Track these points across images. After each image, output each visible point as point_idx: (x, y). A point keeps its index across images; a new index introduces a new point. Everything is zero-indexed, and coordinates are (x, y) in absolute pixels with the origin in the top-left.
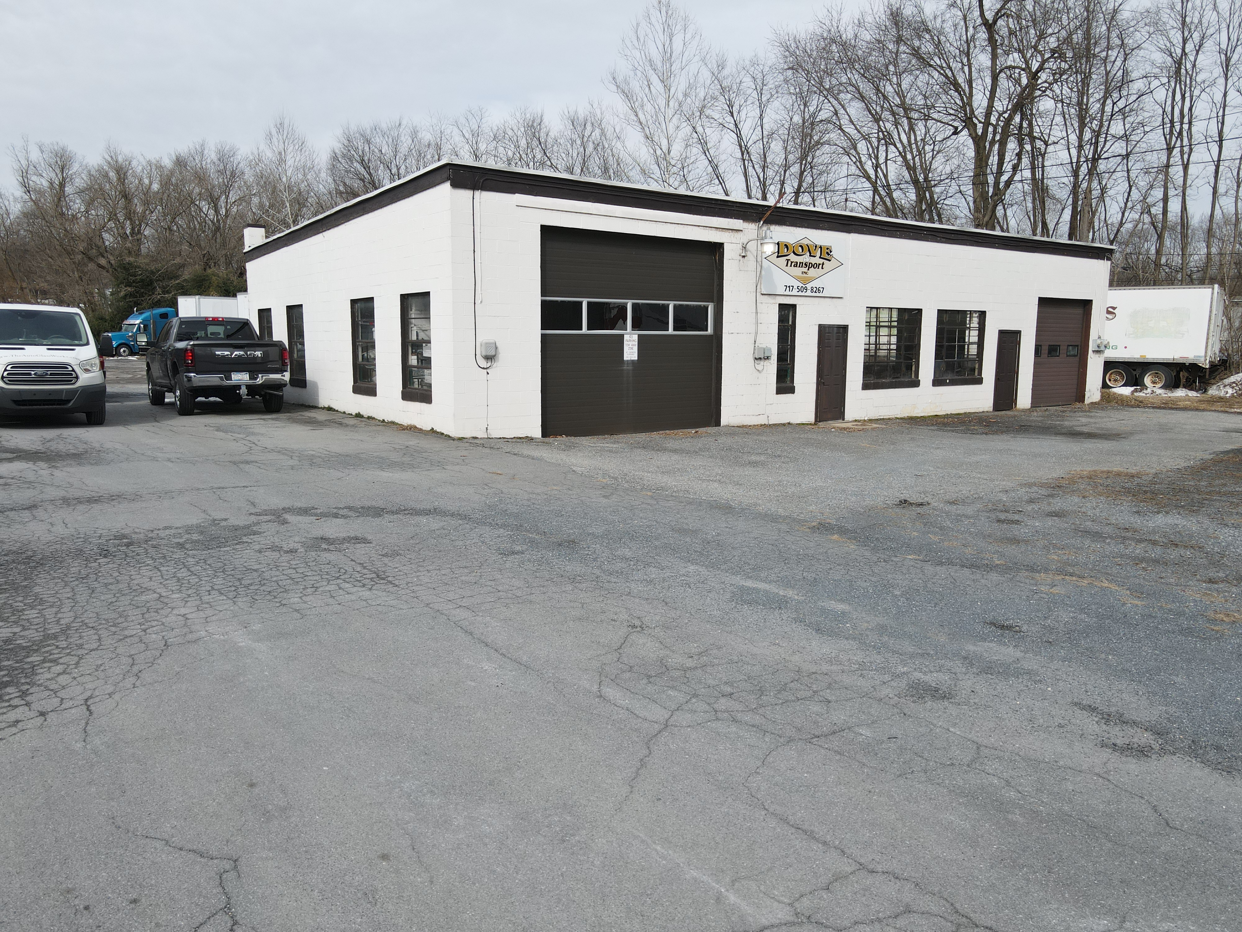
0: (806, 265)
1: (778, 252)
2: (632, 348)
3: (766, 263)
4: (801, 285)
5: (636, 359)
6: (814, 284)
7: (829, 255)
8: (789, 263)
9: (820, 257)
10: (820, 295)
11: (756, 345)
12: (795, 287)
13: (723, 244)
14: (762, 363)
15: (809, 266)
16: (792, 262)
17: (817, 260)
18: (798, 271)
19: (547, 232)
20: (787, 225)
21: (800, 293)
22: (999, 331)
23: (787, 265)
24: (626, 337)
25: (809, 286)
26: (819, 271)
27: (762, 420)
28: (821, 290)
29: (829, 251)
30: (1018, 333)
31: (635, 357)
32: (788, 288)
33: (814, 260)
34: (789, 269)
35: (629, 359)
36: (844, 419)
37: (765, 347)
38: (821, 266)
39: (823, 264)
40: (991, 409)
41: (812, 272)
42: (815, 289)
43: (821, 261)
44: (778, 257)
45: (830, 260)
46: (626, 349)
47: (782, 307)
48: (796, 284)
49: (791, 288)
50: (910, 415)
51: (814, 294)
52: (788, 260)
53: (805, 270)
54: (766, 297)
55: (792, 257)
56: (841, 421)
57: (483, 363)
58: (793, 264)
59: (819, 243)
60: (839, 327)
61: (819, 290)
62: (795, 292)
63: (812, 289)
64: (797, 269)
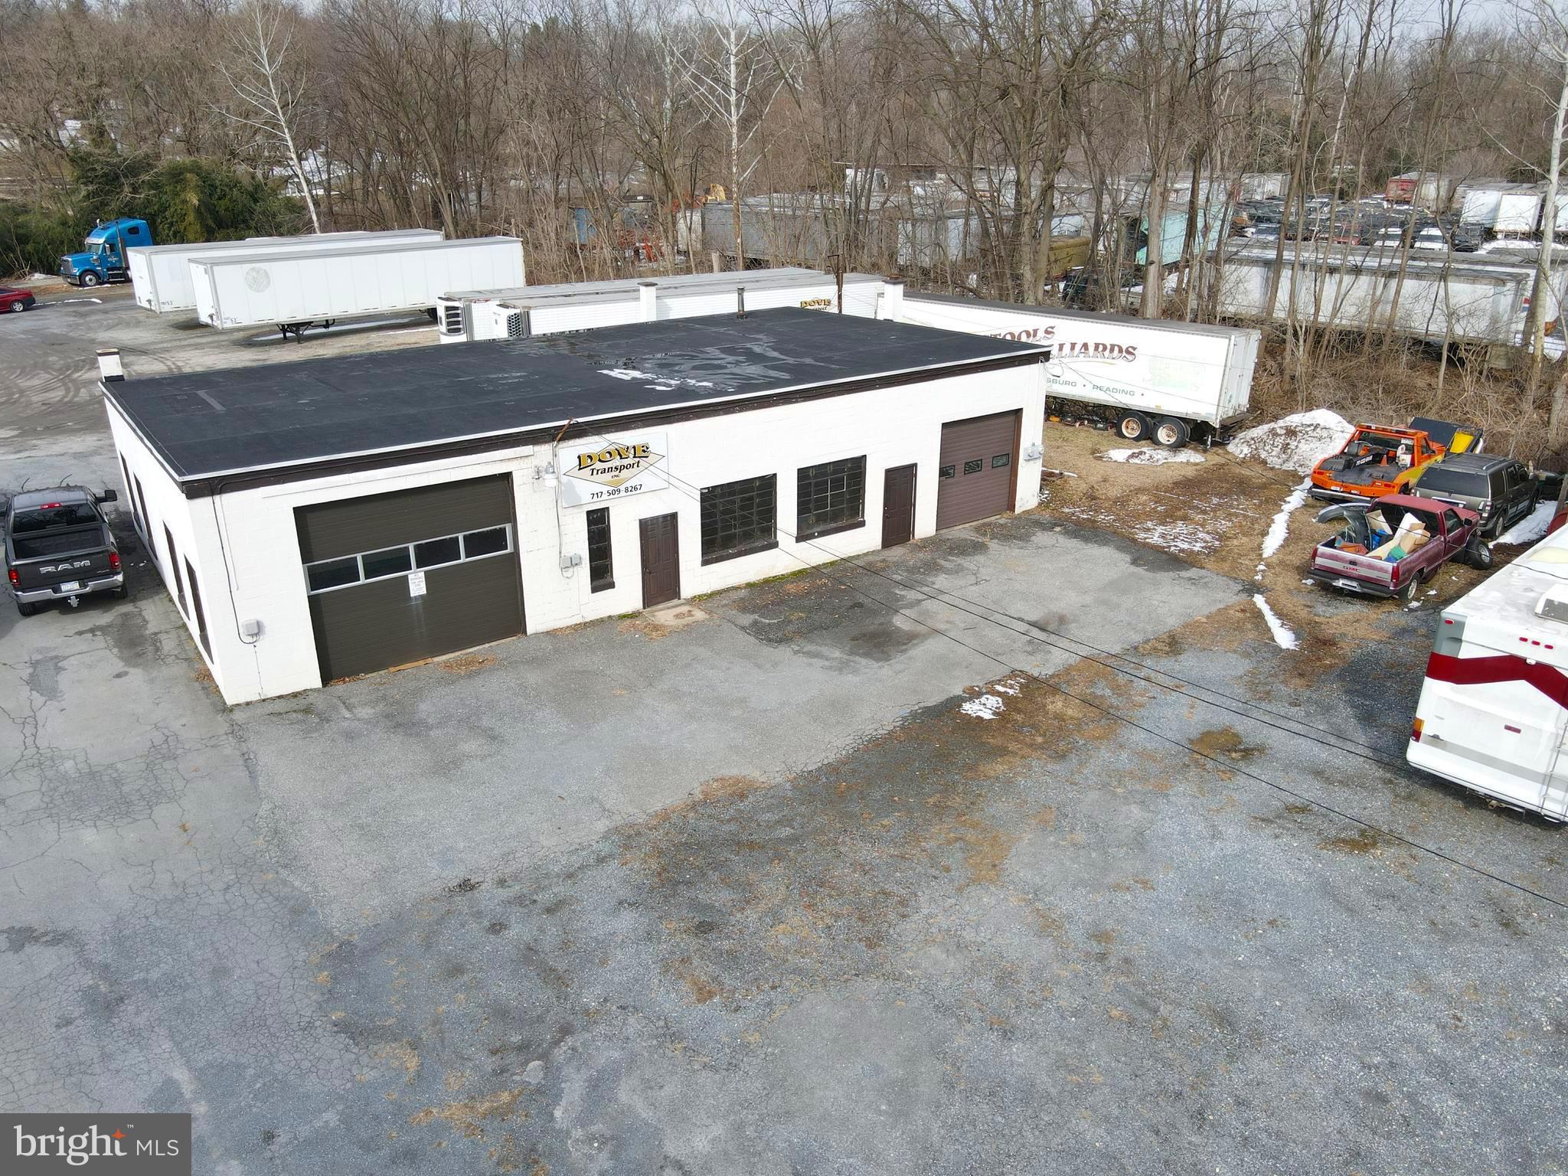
0: (617, 469)
1: (580, 464)
2: (419, 585)
3: (564, 479)
5: (425, 592)
7: (645, 452)
8: (595, 472)
9: (634, 457)
11: (563, 555)
12: (605, 492)
13: (511, 472)
14: (571, 569)
15: (620, 469)
16: (598, 471)
17: (630, 461)
18: (608, 476)
19: (300, 513)
20: (589, 437)
22: (886, 470)
23: (592, 475)
24: (410, 576)
26: (636, 469)
27: (578, 620)
29: (645, 449)
30: (913, 467)
33: (625, 462)
34: (595, 477)
35: (417, 595)
36: (680, 598)
37: (571, 555)
38: (635, 465)
39: (638, 462)
40: (880, 547)
41: (625, 473)
43: (637, 460)
44: (579, 469)
45: (647, 457)
46: (412, 587)
47: (589, 513)
48: (605, 489)
50: (766, 577)
52: (593, 470)
53: (617, 473)
54: (570, 509)
55: (599, 465)
56: (675, 602)
57: (250, 639)
58: (600, 472)
60: (665, 517)
61: (636, 489)
62: (605, 496)
63: (627, 490)
64: (606, 474)
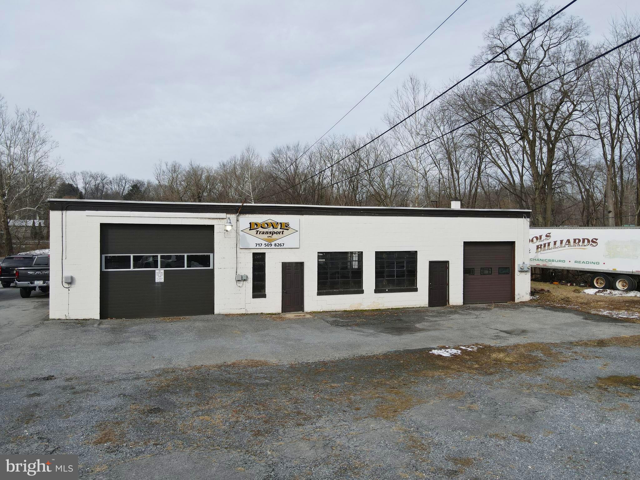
0: (271, 233)
1: (251, 227)
2: (161, 277)
4: (267, 243)
5: (163, 281)
6: (277, 242)
7: (286, 226)
8: (259, 232)
9: (280, 229)
10: (282, 247)
11: (238, 274)
12: (263, 244)
13: (214, 225)
14: (242, 282)
15: (273, 233)
16: (260, 232)
17: (279, 230)
18: (265, 236)
19: (104, 226)
20: (257, 214)
21: (267, 247)
22: (429, 261)
23: (257, 234)
24: (156, 271)
25: (273, 243)
26: (281, 235)
27: (243, 312)
28: (282, 245)
30: (447, 263)
31: (162, 280)
32: (258, 245)
33: (275, 230)
34: (258, 235)
35: (159, 281)
36: (303, 311)
37: (243, 274)
38: (281, 233)
39: (283, 232)
40: (427, 306)
41: (275, 236)
42: (277, 245)
43: (282, 230)
44: (250, 230)
45: (288, 230)
46: (157, 277)
47: (254, 254)
48: (264, 242)
49: (260, 245)
50: (357, 309)
51: (277, 247)
52: (257, 231)
53: (271, 235)
54: (243, 250)
55: (260, 229)
56: (301, 312)
57: (66, 286)
58: (261, 233)
59: (279, 221)
60: (297, 263)
61: (280, 245)
62: (263, 246)
63: (275, 245)
64: (265, 235)
